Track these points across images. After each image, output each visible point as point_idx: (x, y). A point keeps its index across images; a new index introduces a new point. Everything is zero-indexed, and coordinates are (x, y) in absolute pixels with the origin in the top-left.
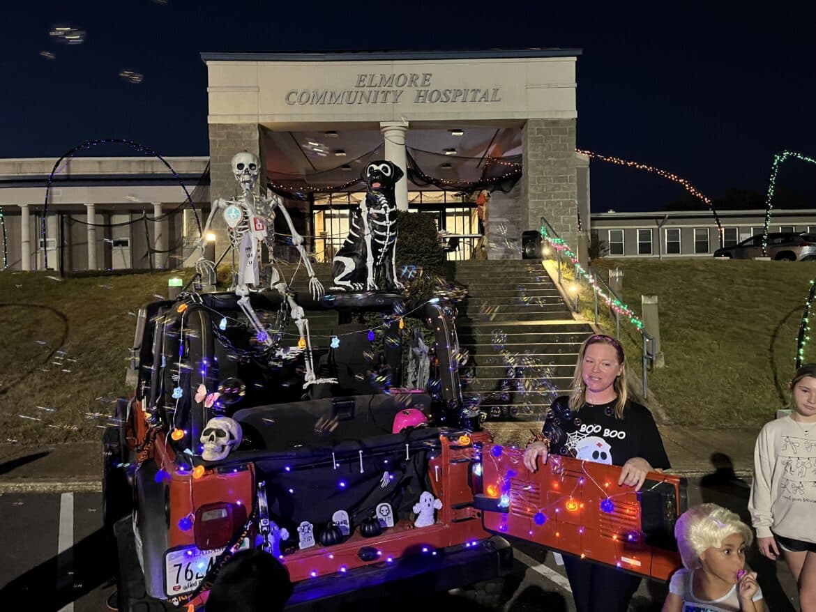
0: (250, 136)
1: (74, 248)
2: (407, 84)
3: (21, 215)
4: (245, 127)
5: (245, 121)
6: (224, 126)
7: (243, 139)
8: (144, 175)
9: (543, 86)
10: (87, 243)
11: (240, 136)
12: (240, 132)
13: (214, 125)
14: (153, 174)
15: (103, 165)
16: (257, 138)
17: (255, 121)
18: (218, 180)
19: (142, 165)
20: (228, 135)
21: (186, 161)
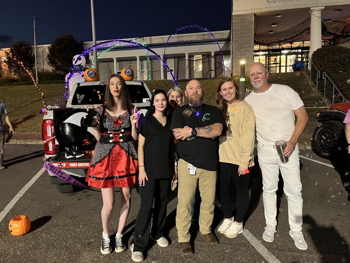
0: (250, 19)
1: (153, 73)
3: (137, 60)
4: (248, 15)
5: (249, 12)
6: (239, 15)
7: (248, 20)
8: (179, 42)
10: (160, 70)
11: (246, 19)
12: (246, 18)
13: (235, 15)
14: (182, 41)
15: (163, 39)
16: (254, 20)
17: (253, 12)
18: (236, 39)
19: (178, 38)
20: (241, 19)
21: (196, 35)
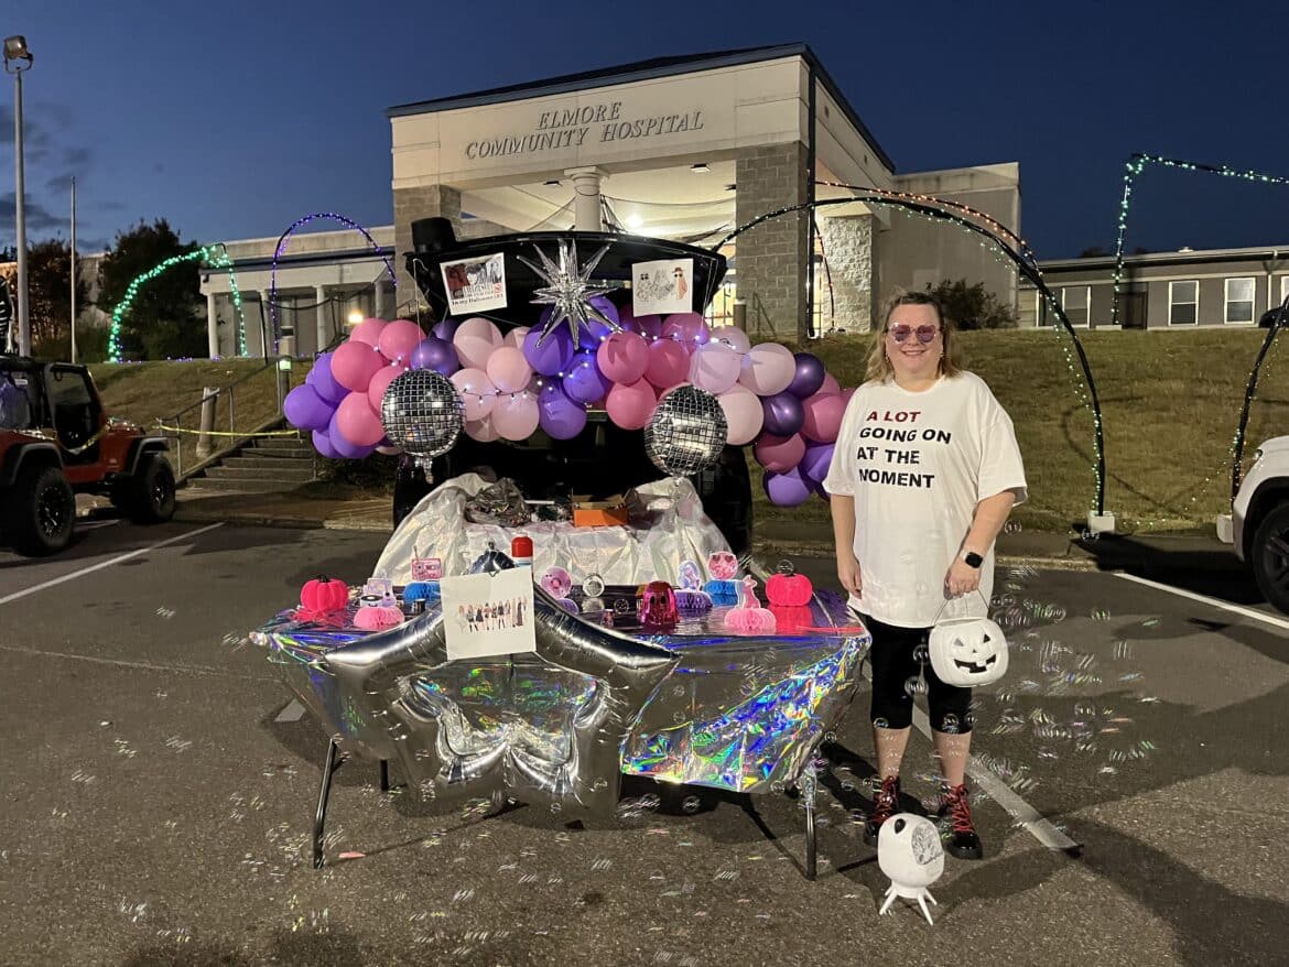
0: (432, 200)
2: (594, 118)
4: (426, 190)
5: (426, 183)
9: (757, 101)
11: (422, 201)
13: (397, 191)
17: (437, 181)
20: (412, 201)
